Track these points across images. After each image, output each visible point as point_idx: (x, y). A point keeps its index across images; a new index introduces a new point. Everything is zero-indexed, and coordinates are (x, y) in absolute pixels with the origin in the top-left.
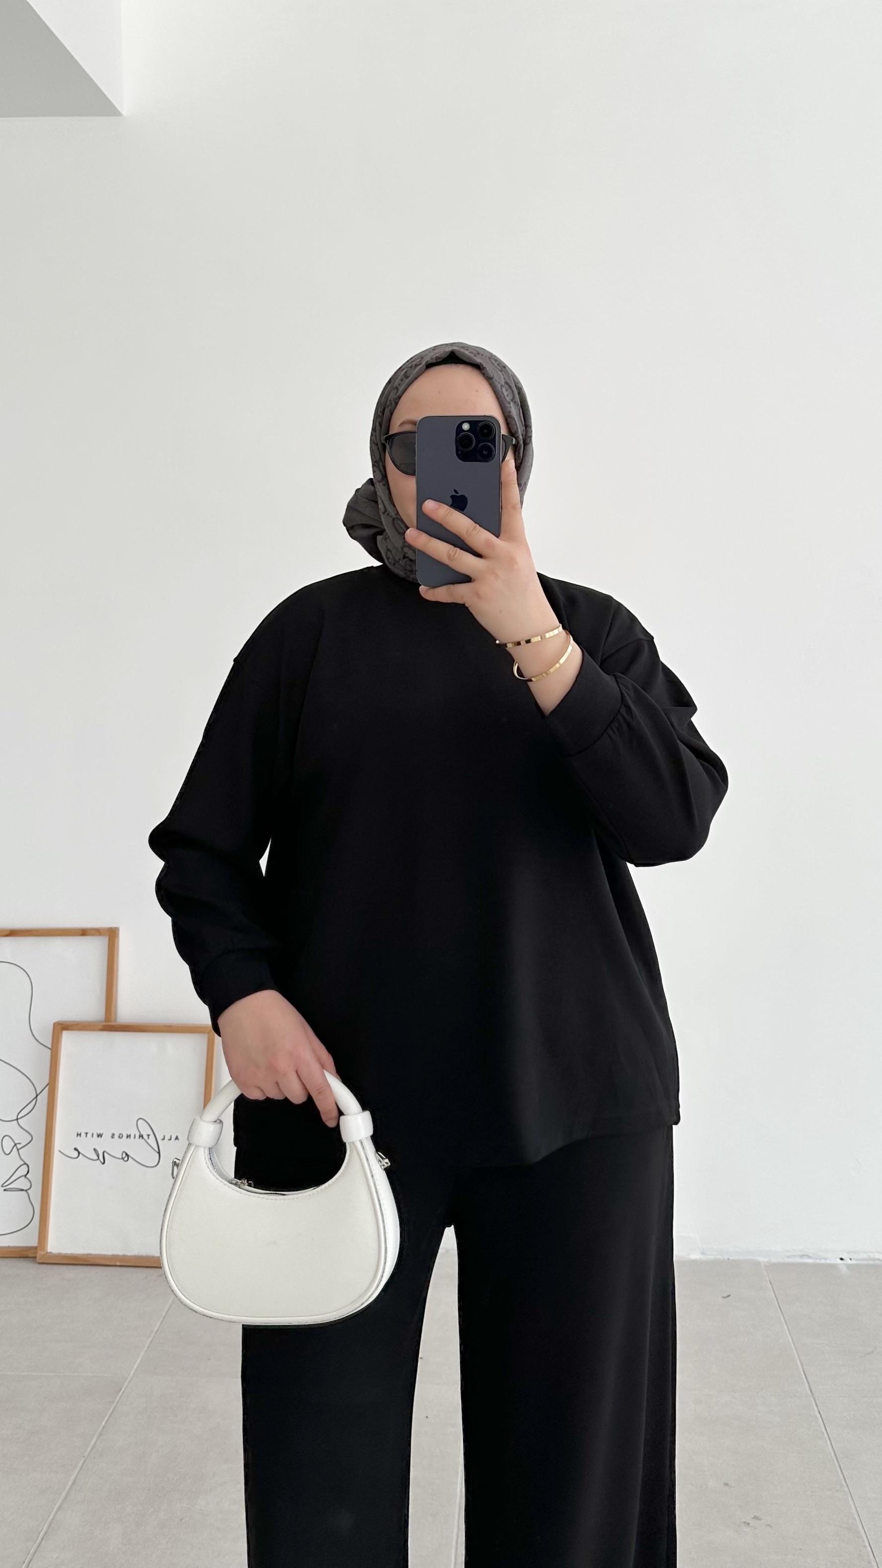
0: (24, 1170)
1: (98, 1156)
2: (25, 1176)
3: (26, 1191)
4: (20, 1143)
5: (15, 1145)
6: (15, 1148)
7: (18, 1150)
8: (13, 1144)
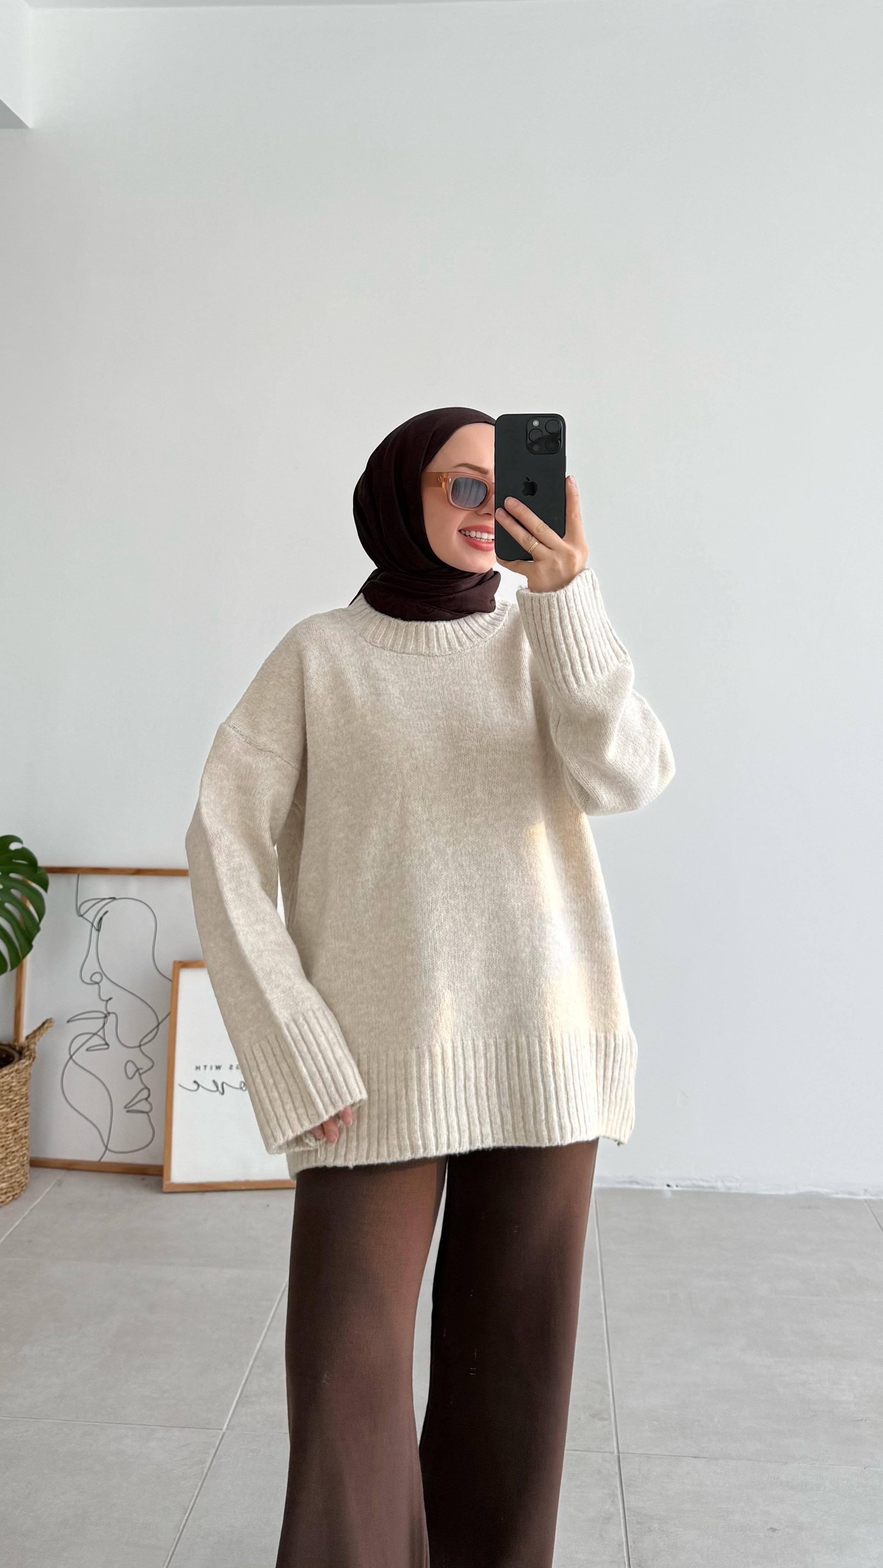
0: (145, 1093)
1: (217, 1087)
2: (146, 1099)
3: (147, 1113)
4: (141, 1069)
5: (138, 1070)
6: (137, 1074)
7: (140, 1074)
8: (135, 1069)
